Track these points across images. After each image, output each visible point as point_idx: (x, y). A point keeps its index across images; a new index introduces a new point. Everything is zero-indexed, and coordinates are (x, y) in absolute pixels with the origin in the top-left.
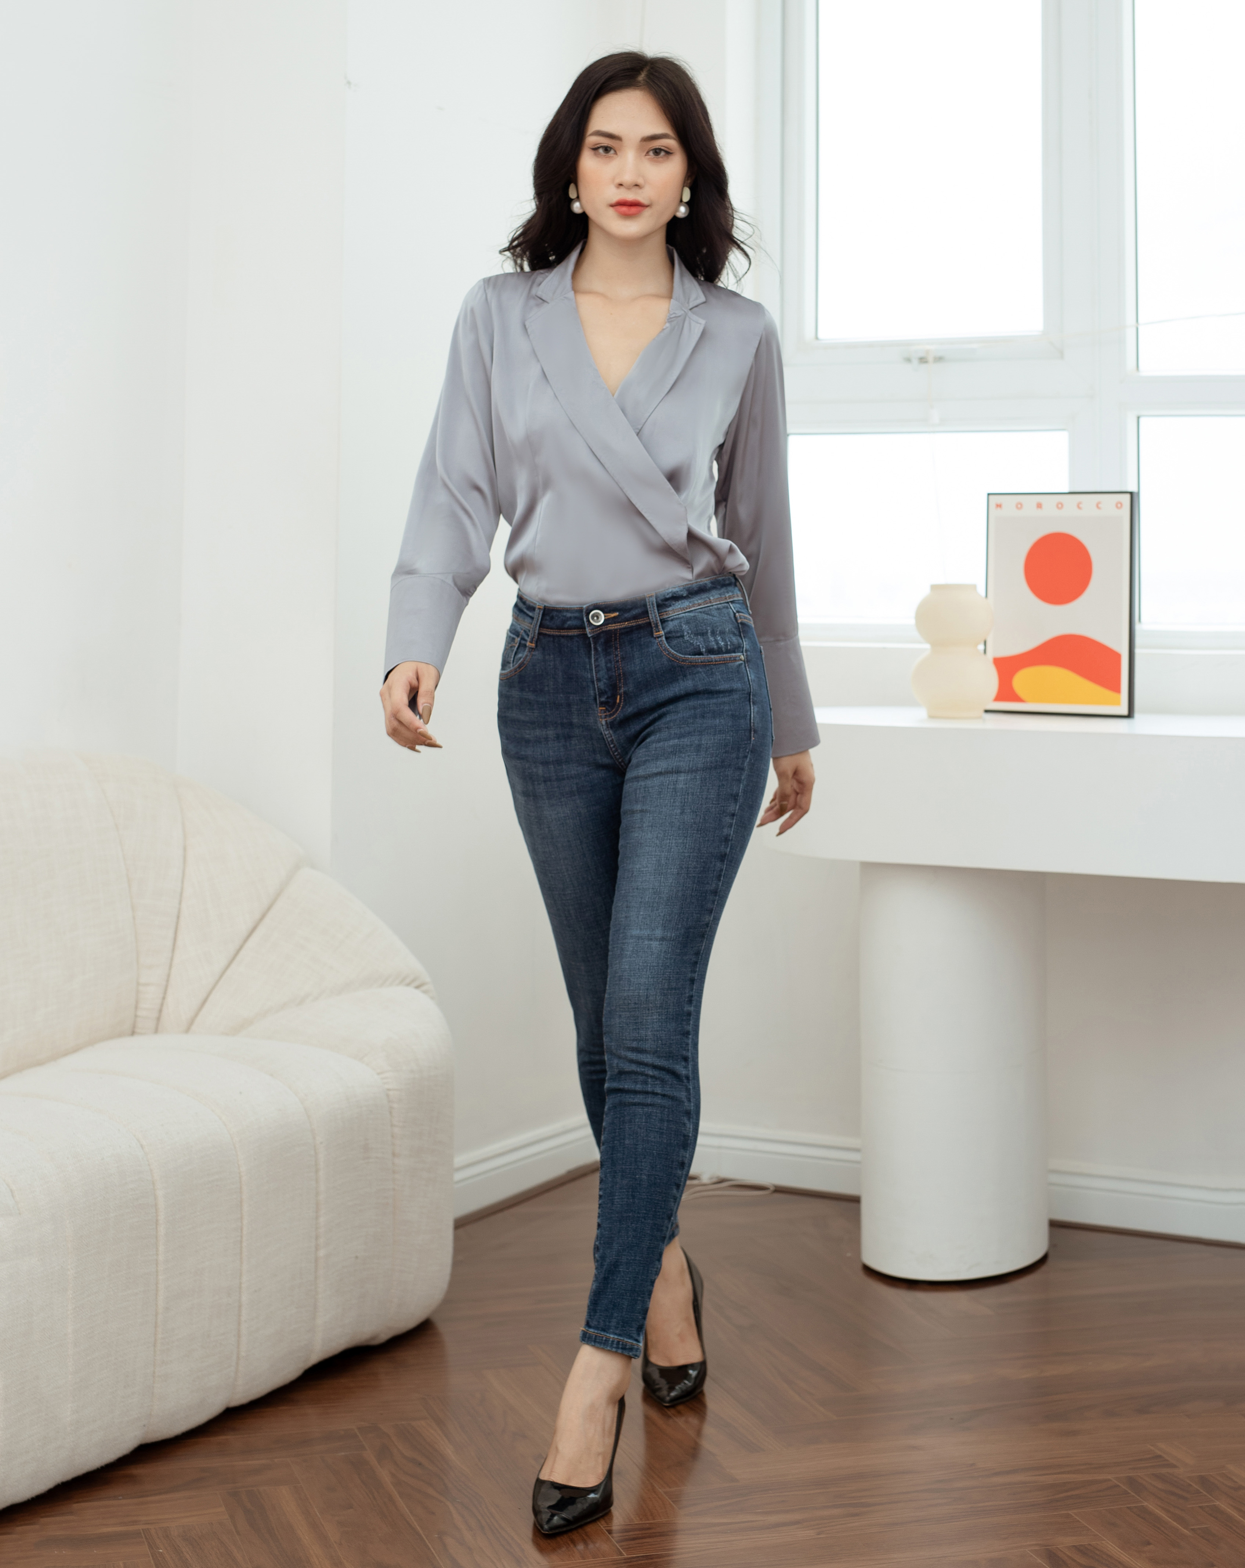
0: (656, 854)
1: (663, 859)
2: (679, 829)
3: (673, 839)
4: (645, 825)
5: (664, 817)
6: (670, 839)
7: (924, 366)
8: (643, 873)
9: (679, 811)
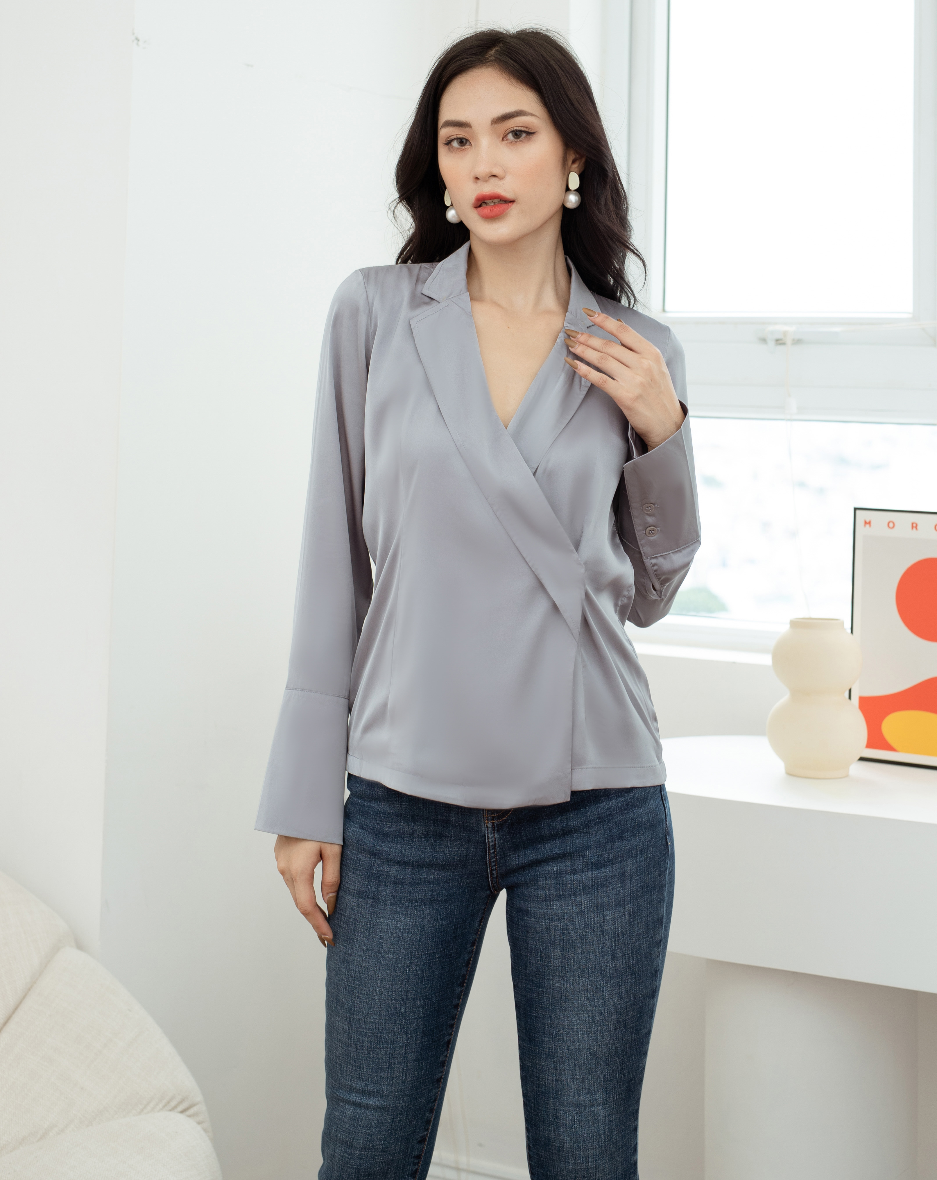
0: (588, 1009)
1: (597, 1015)
2: (612, 978)
3: (606, 990)
4: (568, 975)
5: (594, 966)
6: (603, 991)
7: (781, 348)
8: (573, 1032)
9: (610, 957)
